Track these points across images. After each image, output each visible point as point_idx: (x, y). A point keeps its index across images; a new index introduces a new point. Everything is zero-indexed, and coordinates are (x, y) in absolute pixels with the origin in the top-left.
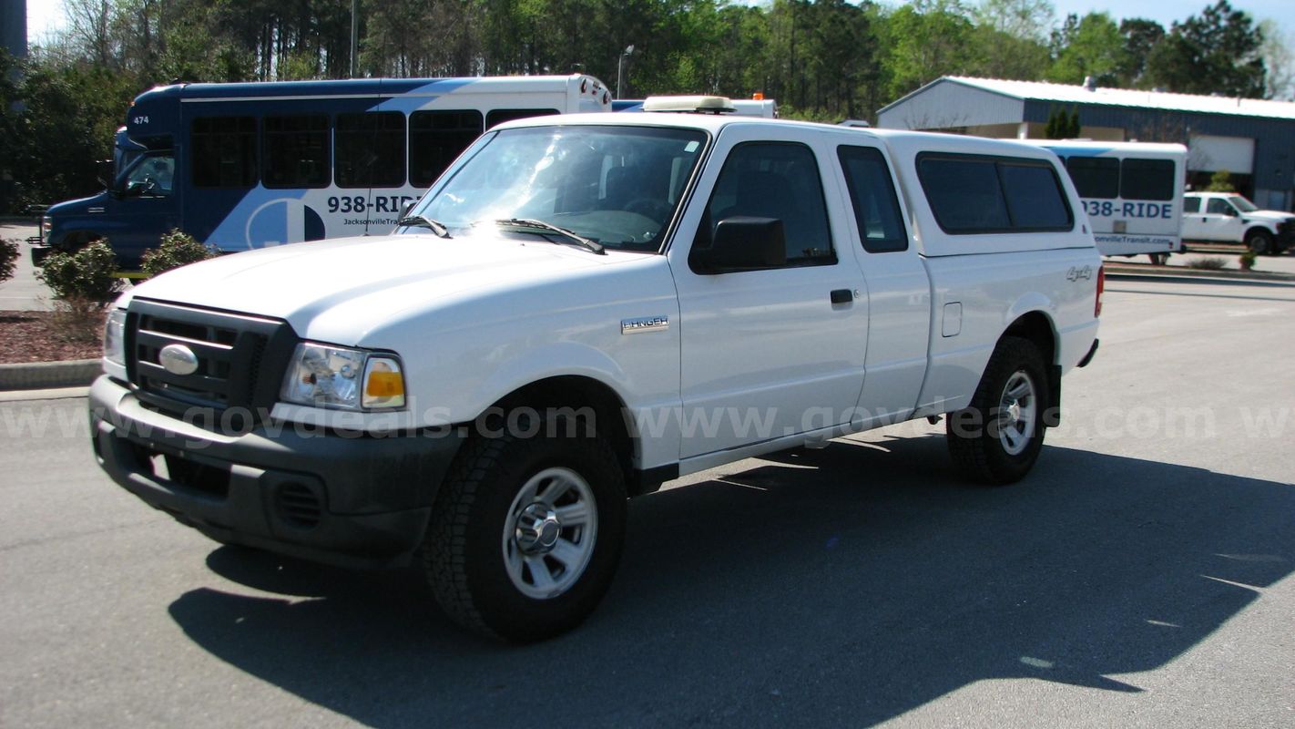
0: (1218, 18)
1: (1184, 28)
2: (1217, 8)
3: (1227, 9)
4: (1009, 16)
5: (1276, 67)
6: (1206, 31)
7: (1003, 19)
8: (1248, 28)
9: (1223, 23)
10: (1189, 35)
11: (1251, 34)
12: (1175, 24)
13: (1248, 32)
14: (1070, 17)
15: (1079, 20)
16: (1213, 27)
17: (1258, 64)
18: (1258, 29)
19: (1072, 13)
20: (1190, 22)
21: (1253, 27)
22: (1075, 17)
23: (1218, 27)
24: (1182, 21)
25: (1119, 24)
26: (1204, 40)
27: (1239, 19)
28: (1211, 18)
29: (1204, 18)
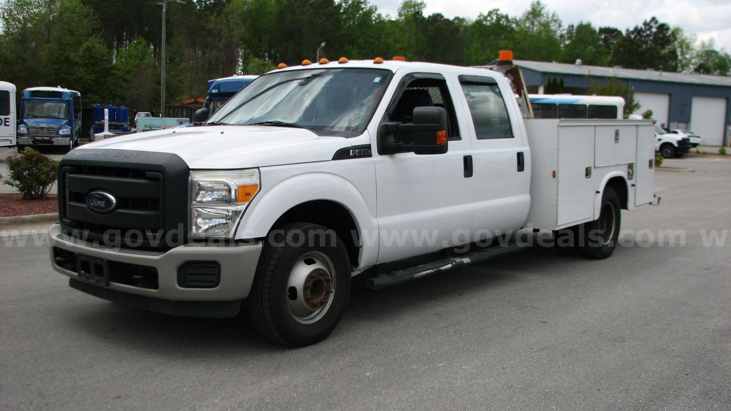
0: (651, 27)
1: (633, 32)
2: (651, 22)
3: (656, 22)
4: (536, 26)
5: (683, 54)
6: (645, 34)
7: (533, 27)
8: (667, 33)
9: (654, 30)
10: (636, 36)
11: (669, 36)
12: (628, 30)
14: (569, 26)
15: (575, 28)
16: (648, 32)
17: (673, 53)
18: (673, 33)
19: (571, 24)
20: (636, 29)
21: (670, 32)
22: (573, 26)
23: (651, 32)
24: (631, 29)
25: (597, 30)
26: (643, 39)
27: (663, 28)
28: (647, 27)
29: (643, 27)
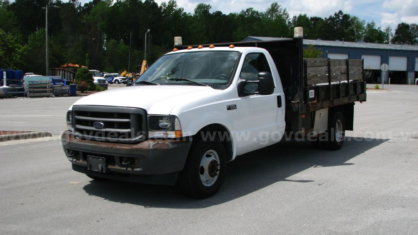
0: (339, 16)
1: (329, 20)
2: (339, 13)
3: (342, 14)
4: (274, 17)
5: (357, 32)
6: (336, 21)
7: (273, 18)
8: (349, 20)
9: (341, 18)
10: (330, 22)
11: (350, 21)
12: (326, 18)
13: (349, 21)
14: (294, 17)
15: (297, 18)
16: (338, 19)
17: (352, 31)
18: (352, 20)
19: (295, 16)
20: (330, 17)
21: (350, 19)
22: (296, 17)
23: (339, 19)
24: (328, 18)
25: (309, 18)
26: (335, 23)
27: (346, 17)
28: (337, 17)
29: (335, 16)
